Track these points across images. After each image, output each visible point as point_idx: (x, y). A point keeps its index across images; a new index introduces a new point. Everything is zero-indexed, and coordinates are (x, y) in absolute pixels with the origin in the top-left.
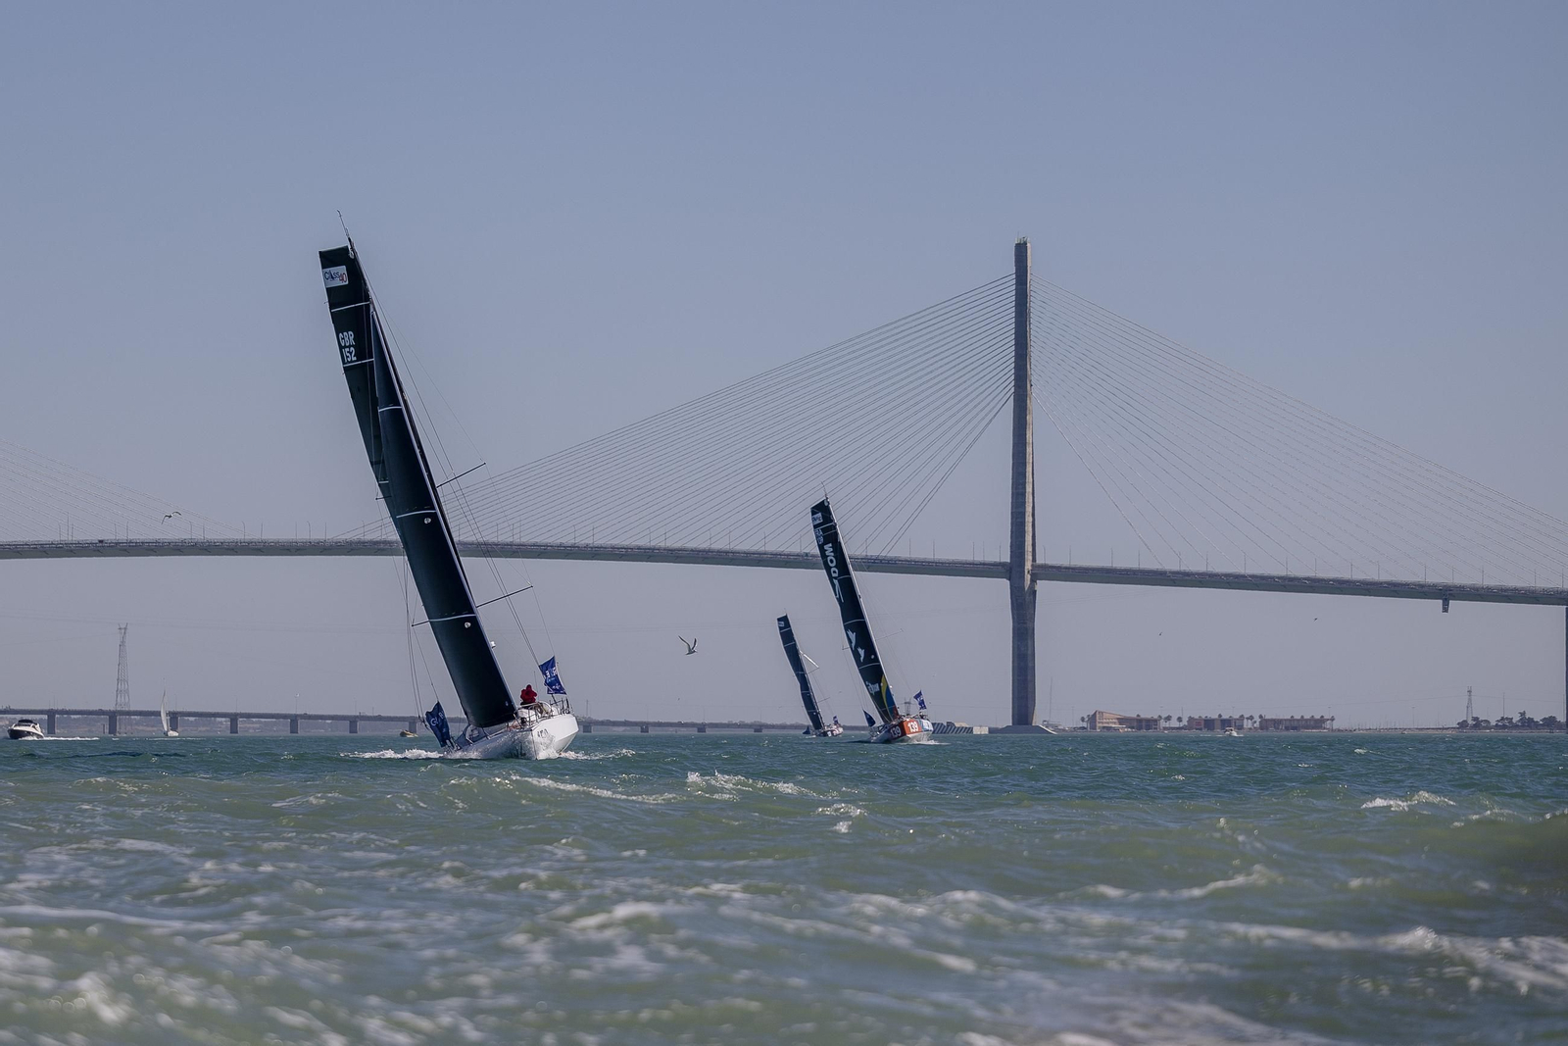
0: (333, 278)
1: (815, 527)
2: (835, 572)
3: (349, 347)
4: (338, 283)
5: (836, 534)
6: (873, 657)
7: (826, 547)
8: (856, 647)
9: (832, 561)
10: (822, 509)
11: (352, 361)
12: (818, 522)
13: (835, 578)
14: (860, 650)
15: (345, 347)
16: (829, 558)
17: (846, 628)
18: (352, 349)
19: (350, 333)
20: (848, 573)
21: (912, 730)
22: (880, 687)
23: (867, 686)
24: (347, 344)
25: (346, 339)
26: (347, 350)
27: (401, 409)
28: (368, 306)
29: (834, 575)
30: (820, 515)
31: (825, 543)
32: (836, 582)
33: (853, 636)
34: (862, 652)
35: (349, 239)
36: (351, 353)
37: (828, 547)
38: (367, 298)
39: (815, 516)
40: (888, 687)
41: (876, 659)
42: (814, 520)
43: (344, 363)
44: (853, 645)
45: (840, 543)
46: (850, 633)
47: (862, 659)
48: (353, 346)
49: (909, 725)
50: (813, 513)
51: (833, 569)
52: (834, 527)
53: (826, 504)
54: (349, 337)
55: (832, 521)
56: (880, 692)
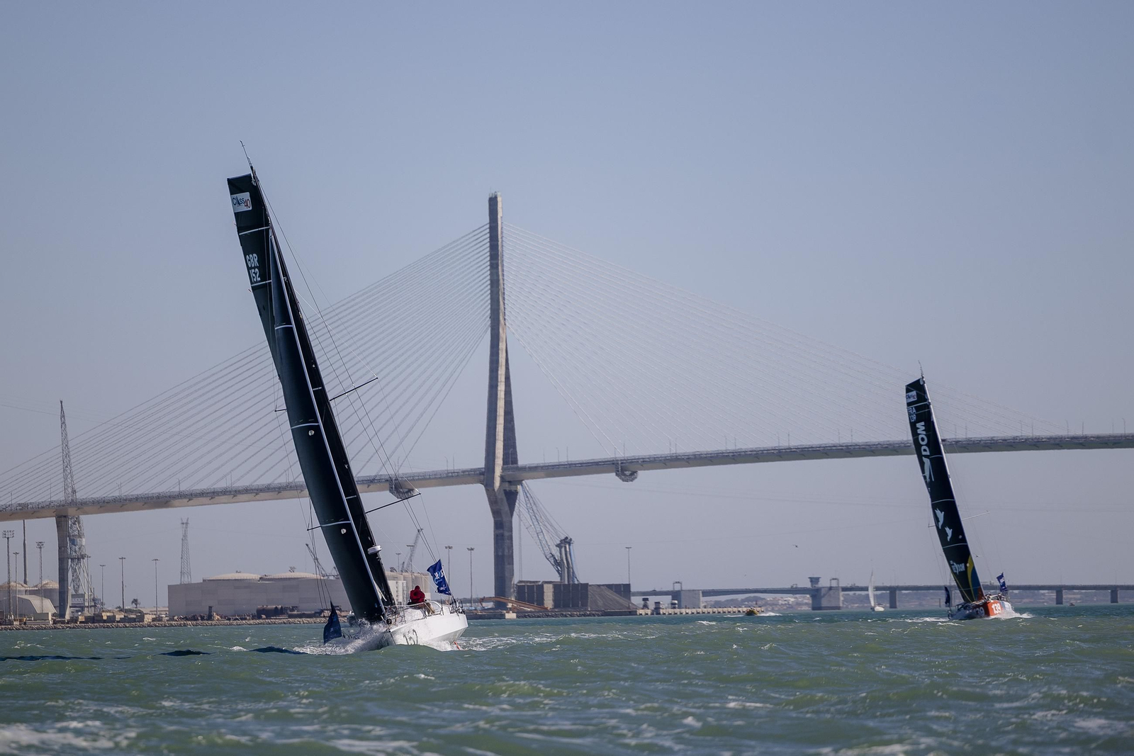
0: (239, 204)
1: (909, 404)
2: (925, 450)
3: (254, 268)
4: (243, 208)
5: (929, 414)
6: (960, 537)
7: (918, 425)
8: (943, 526)
9: (923, 439)
10: (917, 388)
11: (257, 282)
12: (912, 400)
13: (926, 456)
14: (947, 529)
15: (251, 268)
16: (920, 437)
17: (934, 507)
18: (257, 270)
19: (255, 255)
20: (941, 453)
21: (995, 612)
22: (966, 567)
23: (950, 565)
24: (253, 266)
25: (252, 260)
26: (253, 271)
27: (292, 328)
28: (267, 230)
29: (924, 453)
30: (914, 393)
31: (918, 421)
32: (927, 461)
33: (941, 515)
34: (949, 532)
35: (252, 168)
36: (256, 274)
37: (921, 426)
38: (267, 223)
39: (910, 394)
40: (974, 569)
41: (964, 540)
42: (908, 397)
43: (252, 283)
44: (940, 524)
45: (933, 422)
46: (938, 512)
47: (949, 538)
48: (257, 267)
49: (993, 607)
50: (908, 391)
51: (923, 448)
52: (928, 406)
53: (922, 383)
54: (254, 259)
55: (926, 400)
56: (965, 572)
